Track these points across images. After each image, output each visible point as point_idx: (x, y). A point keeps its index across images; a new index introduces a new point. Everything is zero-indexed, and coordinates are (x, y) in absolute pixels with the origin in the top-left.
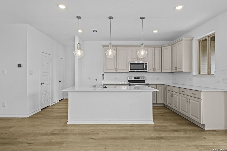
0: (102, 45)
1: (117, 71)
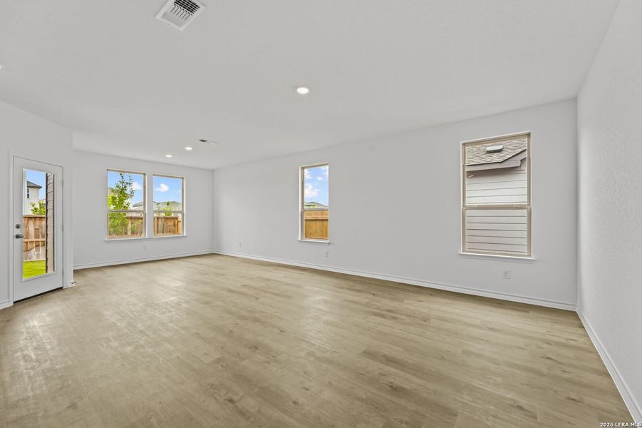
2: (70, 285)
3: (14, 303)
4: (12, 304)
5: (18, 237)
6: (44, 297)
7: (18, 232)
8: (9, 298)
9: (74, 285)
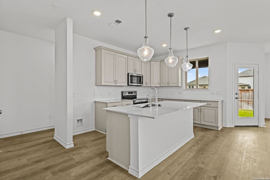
0: (94, 48)
1: (117, 85)
2: (262, 126)
3: (235, 126)
4: (234, 127)
5: (236, 98)
6: (248, 128)
7: (236, 96)
8: (233, 123)
9: (265, 126)
